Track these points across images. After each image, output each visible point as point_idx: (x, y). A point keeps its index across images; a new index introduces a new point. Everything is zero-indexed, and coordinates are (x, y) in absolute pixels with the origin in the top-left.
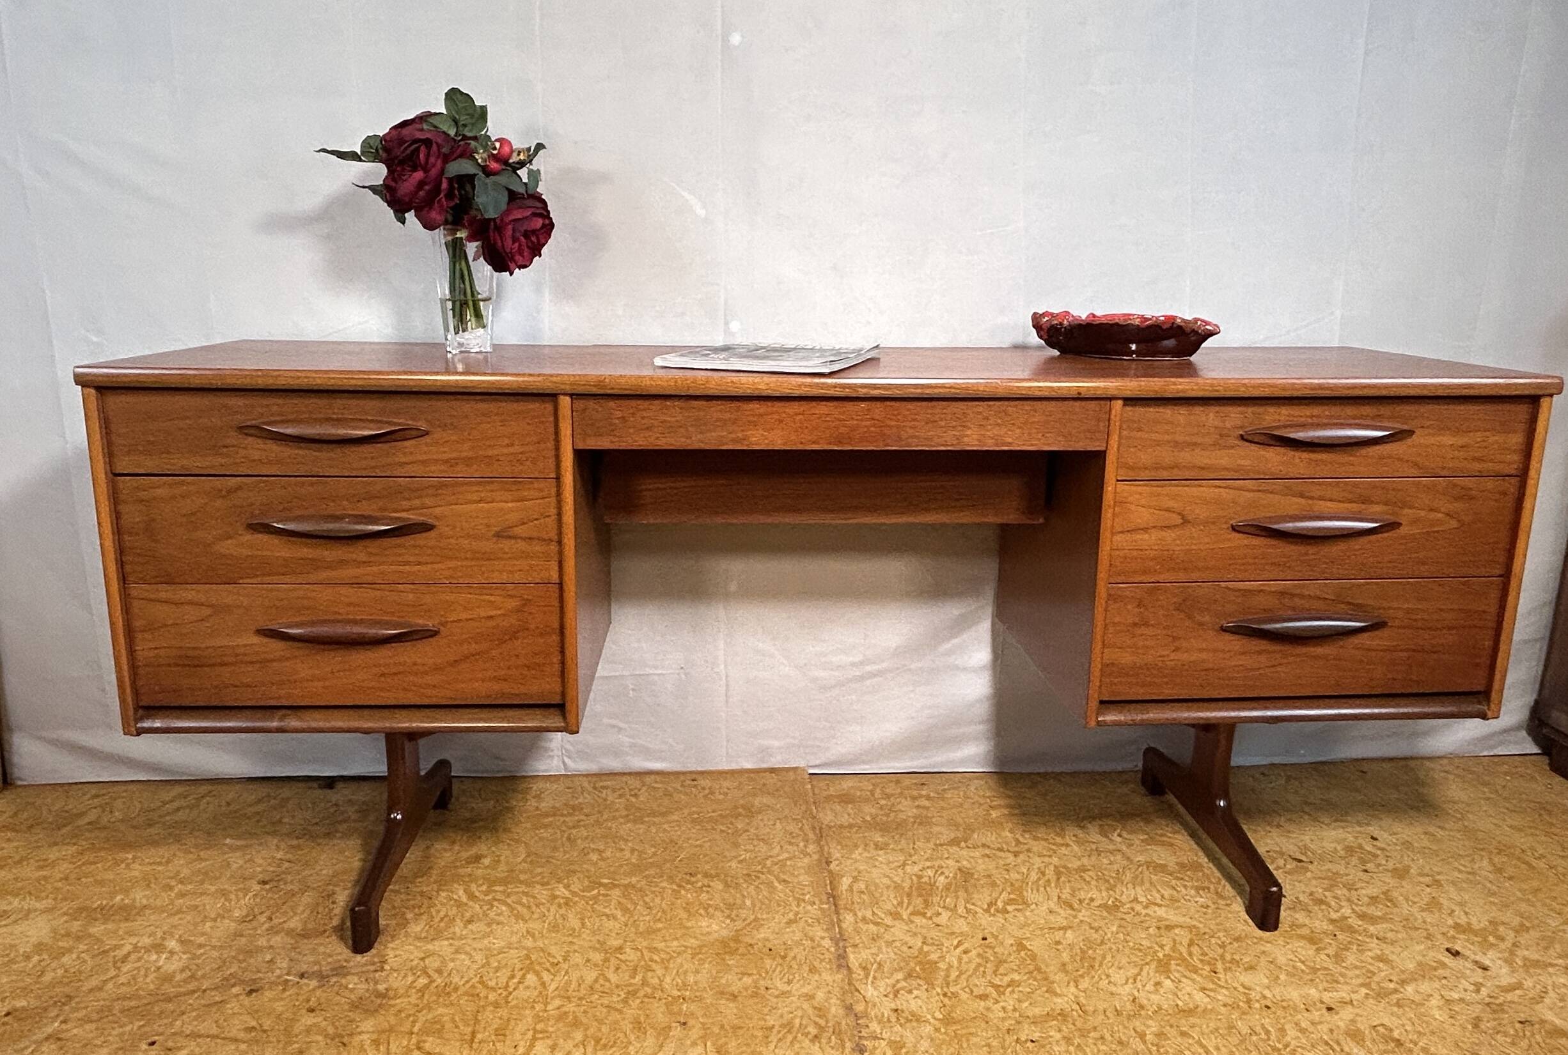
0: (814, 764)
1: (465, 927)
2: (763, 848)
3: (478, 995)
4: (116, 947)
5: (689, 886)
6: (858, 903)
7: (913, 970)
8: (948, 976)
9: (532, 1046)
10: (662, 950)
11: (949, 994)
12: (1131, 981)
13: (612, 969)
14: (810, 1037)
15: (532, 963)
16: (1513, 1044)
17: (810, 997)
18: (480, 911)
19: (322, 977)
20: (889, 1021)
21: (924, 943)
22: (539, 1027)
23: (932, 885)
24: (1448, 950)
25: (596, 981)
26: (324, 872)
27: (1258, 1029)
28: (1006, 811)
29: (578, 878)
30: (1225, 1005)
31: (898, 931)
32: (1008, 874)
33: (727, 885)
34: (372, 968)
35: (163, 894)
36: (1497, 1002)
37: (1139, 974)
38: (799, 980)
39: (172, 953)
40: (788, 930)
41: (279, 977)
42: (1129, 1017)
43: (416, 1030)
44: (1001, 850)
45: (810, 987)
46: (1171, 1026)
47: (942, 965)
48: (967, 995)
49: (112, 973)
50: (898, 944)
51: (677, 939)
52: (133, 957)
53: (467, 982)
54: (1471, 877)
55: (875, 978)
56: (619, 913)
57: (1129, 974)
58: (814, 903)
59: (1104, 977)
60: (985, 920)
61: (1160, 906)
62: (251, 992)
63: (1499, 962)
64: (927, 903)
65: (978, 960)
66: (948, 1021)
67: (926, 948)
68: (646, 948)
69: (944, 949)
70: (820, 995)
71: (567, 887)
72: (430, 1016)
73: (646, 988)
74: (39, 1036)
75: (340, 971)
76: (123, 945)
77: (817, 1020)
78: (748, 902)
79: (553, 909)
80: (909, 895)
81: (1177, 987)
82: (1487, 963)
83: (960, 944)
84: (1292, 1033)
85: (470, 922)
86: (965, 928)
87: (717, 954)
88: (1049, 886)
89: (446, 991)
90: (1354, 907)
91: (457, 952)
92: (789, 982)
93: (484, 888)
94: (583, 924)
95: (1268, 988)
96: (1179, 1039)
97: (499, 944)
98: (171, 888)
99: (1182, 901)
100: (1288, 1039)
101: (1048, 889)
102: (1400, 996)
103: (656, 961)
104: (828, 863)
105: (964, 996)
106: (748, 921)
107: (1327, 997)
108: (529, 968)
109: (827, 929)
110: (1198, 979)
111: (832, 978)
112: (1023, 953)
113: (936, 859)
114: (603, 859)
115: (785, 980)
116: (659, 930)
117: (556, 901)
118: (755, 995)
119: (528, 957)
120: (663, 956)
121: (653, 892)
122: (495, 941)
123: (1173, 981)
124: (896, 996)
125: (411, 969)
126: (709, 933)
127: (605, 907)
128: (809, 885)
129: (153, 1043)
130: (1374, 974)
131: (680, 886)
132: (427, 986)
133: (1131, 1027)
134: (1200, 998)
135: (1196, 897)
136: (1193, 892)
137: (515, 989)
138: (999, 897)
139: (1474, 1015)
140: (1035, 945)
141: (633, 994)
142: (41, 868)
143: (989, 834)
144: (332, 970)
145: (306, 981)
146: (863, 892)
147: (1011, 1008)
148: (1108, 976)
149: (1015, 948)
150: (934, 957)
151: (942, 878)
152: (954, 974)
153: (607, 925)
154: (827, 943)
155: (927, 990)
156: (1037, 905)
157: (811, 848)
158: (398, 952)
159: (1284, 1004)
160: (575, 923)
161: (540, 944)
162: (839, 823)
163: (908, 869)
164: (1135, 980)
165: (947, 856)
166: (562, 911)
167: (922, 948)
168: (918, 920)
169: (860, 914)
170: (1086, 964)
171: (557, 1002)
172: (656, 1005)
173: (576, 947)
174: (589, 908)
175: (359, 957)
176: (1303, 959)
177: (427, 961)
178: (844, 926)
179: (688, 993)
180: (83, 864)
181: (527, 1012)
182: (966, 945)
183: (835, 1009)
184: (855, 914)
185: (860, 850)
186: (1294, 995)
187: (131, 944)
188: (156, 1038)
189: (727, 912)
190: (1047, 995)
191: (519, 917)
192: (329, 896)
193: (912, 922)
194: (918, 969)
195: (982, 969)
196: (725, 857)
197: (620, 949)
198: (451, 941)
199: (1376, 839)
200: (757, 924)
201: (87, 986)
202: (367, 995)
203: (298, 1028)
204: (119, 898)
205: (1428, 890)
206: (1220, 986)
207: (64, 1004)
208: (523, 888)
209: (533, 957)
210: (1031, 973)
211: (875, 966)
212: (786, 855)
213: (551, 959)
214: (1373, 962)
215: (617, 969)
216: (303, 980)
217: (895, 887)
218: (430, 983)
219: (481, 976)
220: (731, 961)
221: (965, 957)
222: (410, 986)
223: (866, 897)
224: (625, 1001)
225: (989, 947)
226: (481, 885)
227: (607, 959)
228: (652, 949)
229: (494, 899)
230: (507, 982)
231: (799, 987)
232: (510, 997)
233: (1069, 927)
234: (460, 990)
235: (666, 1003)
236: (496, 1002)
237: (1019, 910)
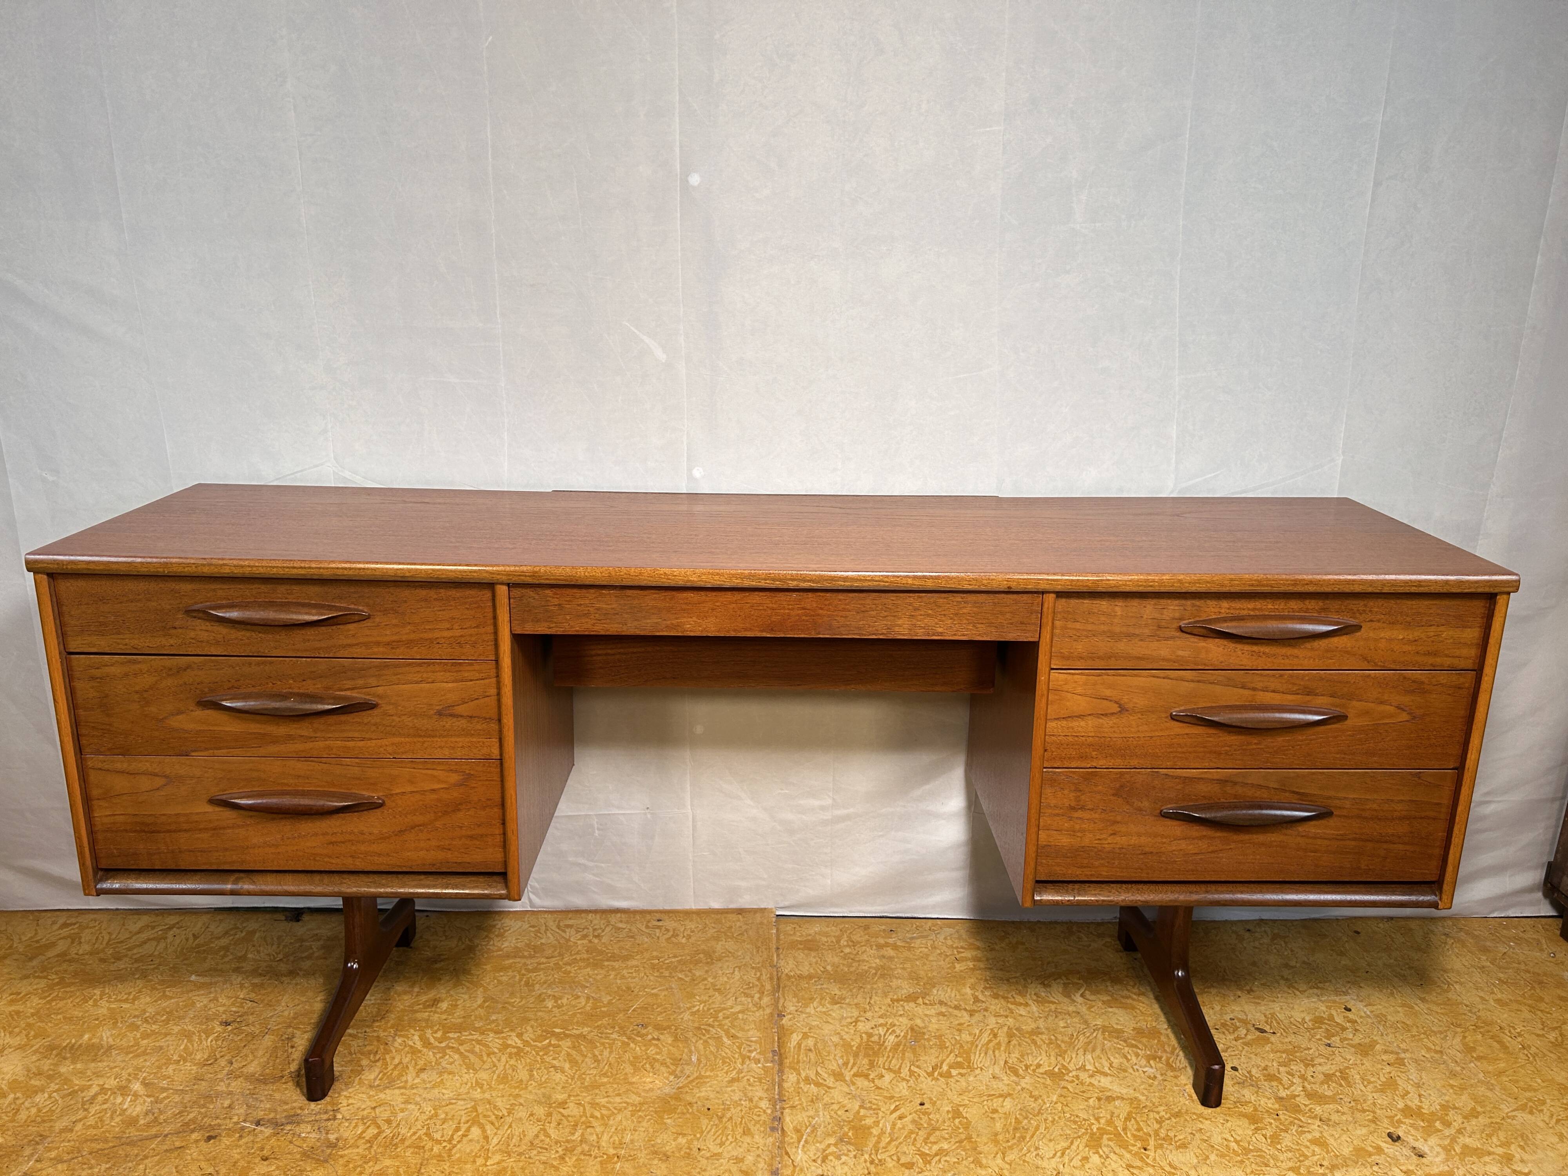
0: (782, 905)
1: (418, 1076)
2: (718, 997)
3: (423, 1147)
4: (84, 1089)
5: (640, 1039)
6: (804, 1062)
7: (846, 1134)
8: (878, 1142)
10: (604, 1106)
11: (877, 1161)
12: (1059, 1154)
13: (553, 1125)
15: (478, 1115)
17: (739, 1160)
18: (434, 1060)
19: (275, 1124)
21: (861, 1107)
23: (881, 1045)
24: (1390, 1135)
25: (537, 1136)
26: (286, 1013)
28: (971, 964)
29: (532, 1027)
31: (838, 1093)
32: (960, 1035)
33: (676, 1039)
34: (325, 1117)
35: (128, 1033)
37: (1069, 1148)
38: (731, 1143)
39: (136, 1096)
40: (729, 1089)
41: (236, 1123)
44: (957, 1008)
45: (741, 1150)
47: (875, 1131)
48: (894, 1163)
49: (81, 1115)
50: (835, 1107)
51: (619, 1095)
52: (100, 1099)
53: (415, 1133)
54: (1437, 1056)
55: (806, 1142)
56: (567, 1066)
57: (1059, 1147)
58: (759, 1062)
59: (1032, 1149)
60: (926, 1083)
61: (1106, 1075)
62: (210, 1138)
63: (1439, 1149)
64: (872, 1065)
65: (911, 1127)
67: (862, 1112)
68: (589, 1103)
69: (881, 1114)
70: (750, 1159)
71: (520, 1036)
72: (377, 1167)
73: (584, 1145)
75: (294, 1119)
76: (91, 1086)
78: (694, 1058)
79: (503, 1059)
80: (856, 1055)
81: (1103, 1163)
82: (1425, 1149)
83: (896, 1109)
85: (423, 1070)
86: (905, 1092)
87: (656, 1112)
88: (999, 1049)
89: (392, 1143)
90: (1306, 1084)
91: (407, 1102)
92: (722, 1144)
93: (439, 1034)
94: (531, 1076)
95: (1195, 1168)
97: (448, 1094)
98: (137, 1028)
99: (1131, 1071)
101: (997, 1052)
103: (597, 1118)
104: (781, 1016)
105: (890, 1164)
106: (691, 1078)
108: (475, 1122)
109: (767, 1089)
110: (1128, 1156)
111: (762, 1140)
112: (957, 1121)
113: (889, 1017)
114: (559, 1007)
115: (718, 1141)
116: (604, 1084)
117: (508, 1050)
118: (688, 1156)
119: (475, 1109)
120: (605, 1112)
121: (603, 1044)
122: (444, 1091)
123: (1101, 1156)
124: (823, 1161)
125: (362, 1119)
126: (651, 1090)
127: (554, 1059)
128: (755, 1042)
130: (1306, 1157)
131: (629, 1038)
132: (376, 1137)
135: (1146, 1066)
136: (1143, 1062)
137: (459, 1142)
138: (944, 1060)
140: (972, 1113)
141: (570, 1150)
143: (949, 990)
144: (287, 1117)
145: (263, 1128)
146: (810, 1050)
148: (1037, 1149)
149: (950, 1116)
150: (869, 1121)
151: (892, 1038)
152: (886, 1139)
153: (554, 1078)
154: (764, 1104)
155: (855, 1157)
156: (981, 1069)
157: (766, 1000)
158: (351, 1101)
160: (523, 1075)
161: (487, 1096)
162: (798, 972)
163: (861, 1026)
164: (1063, 1154)
165: (902, 1012)
166: (512, 1062)
167: (858, 1112)
168: (861, 1082)
169: (803, 1075)
170: (1018, 1135)
171: (497, 1158)
172: (591, 1163)
173: (522, 1101)
174: (538, 1058)
175: (313, 1105)
176: (1238, 1138)
177: (377, 1110)
178: (785, 1085)
179: (623, 1152)
180: (53, 1000)
181: (468, 1166)
182: (902, 1110)
183: (761, 1174)
184: (799, 1074)
185: (815, 1004)
187: (98, 1086)
189: (673, 1067)
190: (972, 1166)
191: (470, 1067)
192: (288, 1040)
193: (854, 1084)
194: (850, 1134)
195: (913, 1136)
196: (679, 1008)
197: (563, 1104)
198: (403, 1091)
199: (1349, 1011)
200: (700, 1081)
201: (59, 1125)
202: (319, 1144)
204: (87, 1037)
205: (1388, 1069)
206: (1147, 1164)
207: (38, 1143)
208: (477, 1036)
209: (480, 1110)
210: (961, 1142)
211: (809, 1130)
212: (738, 1008)
213: (496, 1112)
214: (1308, 1144)
215: (559, 1124)
216: (259, 1128)
217: (843, 1046)
218: (379, 1134)
219: (428, 1129)
220: (669, 1121)
221: (899, 1124)
222: (360, 1137)
223: (812, 1056)
224: (562, 1158)
225: (925, 1113)
226: (436, 1032)
227: (550, 1114)
228: (594, 1105)
229: (448, 1047)
230: (452, 1135)
231: (730, 1150)
232: (454, 1151)
233: (1010, 1095)
234: (407, 1143)
235: (601, 1162)
236: (440, 1156)
237: (962, 1075)
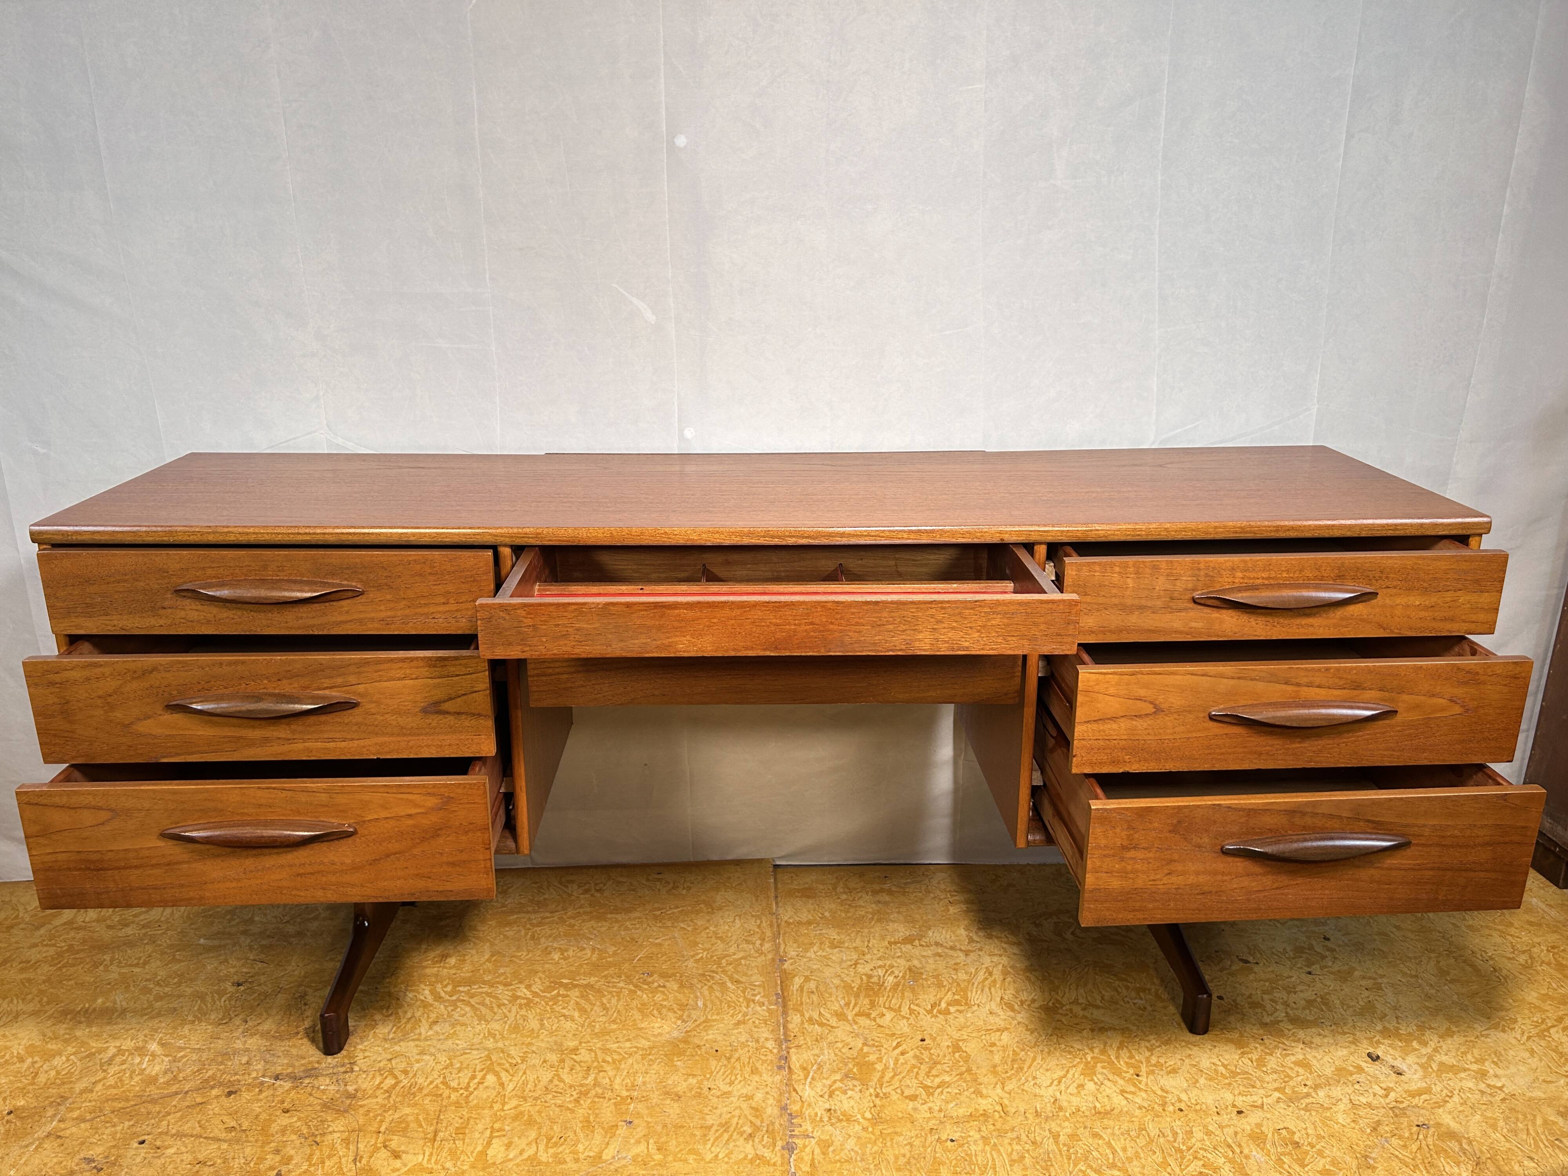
0: (779, 856)
1: (431, 1028)
2: (720, 945)
3: (441, 1095)
4: (100, 1051)
5: (646, 987)
6: (807, 1003)
7: (850, 1070)
8: (882, 1077)
9: (489, 1144)
10: (615, 1051)
11: (881, 1095)
12: (1056, 1083)
13: (567, 1070)
14: (745, 1136)
15: (492, 1064)
16: (1405, 1146)
17: (749, 1098)
18: (446, 1012)
19: (294, 1078)
20: (821, 1120)
21: (864, 1044)
22: (497, 1126)
23: (881, 985)
24: (1369, 1055)
25: (551, 1081)
26: (296, 973)
27: (1168, 1132)
28: (964, 907)
29: (540, 978)
30: (1140, 1108)
31: (842, 1032)
32: (956, 974)
33: (682, 986)
34: (342, 1069)
35: (142, 996)
36: (1401, 1106)
37: (1065, 1076)
38: (740, 1081)
39: (153, 1055)
40: (736, 1031)
41: (255, 1079)
42: (1047, 1119)
43: (382, 1129)
44: (952, 948)
45: (750, 1088)
46: (1085, 1128)
47: (879, 1067)
48: (898, 1096)
49: (101, 1075)
50: (839, 1045)
51: (629, 1040)
52: (118, 1059)
53: (432, 1082)
54: (1412, 980)
55: (813, 1078)
56: (576, 1014)
57: (1055, 1076)
58: (763, 1004)
59: (1030, 1079)
60: (926, 1021)
61: (1098, 1007)
62: (230, 1093)
63: (1416, 1067)
64: (873, 1004)
65: (914, 1062)
66: (876, 1121)
67: (866, 1049)
68: (600, 1049)
69: (883, 1051)
70: (759, 1096)
71: (528, 987)
72: (397, 1116)
73: (597, 1089)
74: (41, 1134)
75: (312, 1073)
76: (108, 1047)
77: (753, 1119)
78: (700, 1004)
79: (514, 1009)
80: (857, 996)
81: (1098, 1090)
82: (1403, 1067)
83: (898, 1045)
84: (1198, 1134)
85: (435, 1022)
86: (906, 1029)
87: (666, 1055)
88: (995, 986)
89: (410, 1093)
90: (1288, 1010)
91: (422, 1053)
92: (731, 1083)
93: (449, 988)
94: (542, 1025)
95: (1186, 1091)
96: (1090, 1140)
97: (462, 1044)
98: (150, 991)
99: (1122, 1003)
100: (1193, 1140)
101: (993, 989)
102: (1310, 1100)
103: (608, 1062)
104: (782, 961)
105: (895, 1097)
106: (698, 1022)
107: (1240, 1101)
108: (490, 1070)
109: (773, 1030)
110: (1121, 1082)
111: (771, 1079)
112: (957, 1055)
113: (888, 959)
114: (565, 959)
115: (728, 1080)
116: (613, 1031)
117: (518, 1002)
118: (699, 1095)
119: (489, 1058)
120: (616, 1057)
121: (611, 992)
122: (458, 1042)
123: (1096, 1083)
124: (830, 1096)
125: (379, 1070)
126: (660, 1034)
127: (564, 1008)
128: (759, 986)
129: (143, 1142)
130: (1291, 1078)
131: (636, 986)
132: (394, 1087)
133: (1047, 1128)
134: (1118, 1101)
135: (1136, 998)
136: (1133, 994)
137: (475, 1089)
138: (943, 998)
139: (1377, 1118)
140: (971, 1047)
141: (585, 1094)
142: (22, 970)
143: (944, 932)
144: (305, 1071)
145: (282, 1083)
146: (813, 992)
147: (937, 1108)
148: (1034, 1078)
149: (950, 1050)
150: (872, 1058)
151: (891, 979)
152: (889, 1075)
153: (565, 1026)
154: (770, 1044)
155: (861, 1091)
156: (979, 1005)
157: (767, 946)
158: (367, 1054)
159: (1198, 1107)
160: (534, 1024)
161: (500, 1045)
162: (797, 919)
163: (860, 969)
164: (1060, 1082)
165: (899, 954)
166: (523, 1012)
167: (862, 1050)
168: (863, 1021)
169: (807, 1016)
170: (1015, 1066)
171: (514, 1103)
172: (605, 1105)
173: (534, 1049)
174: (548, 1008)
175: (330, 1059)
176: (1226, 1063)
177: (393, 1062)
178: (790, 1026)
179: (636, 1093)
180: (64, 966)
181: (486, 1111)
182: (904, 1046)
183: (771, 1110)
184: (803, 1015)
185: (815, 948)
186: (1209, 1099)
187: (115, 1047)
188: (146, 1137)
189: (680, 1013)
190: (973, 1096)
191: (481, 1018)
192: (301, 997)
193: (856, 1023)
194: (855, 1070)
195: (916, 1070)
196: (683, 956)
197: (575, 1050)
198: (417, 1043)
199: (1328, 939)
200: (707, 1024)
201: (79, 1087)
202: (338, 1096)
203: (275, 1128)
204: (100, 1001)
205: (1366, 993)
206: (1140, 1089)
207: (59, 1104)
208: (486, 989)
209: (494, 1058)
210: (961, 1074)
211: (815, 1067)
212: (741, 954)
213: (510, 1060)
214: (1292, 1065)
215: (572, 1069)
216: (278, 1083)
217: (844, 987)
218: (396, 1084)
219: (445, 1078)
220: (679, 1063)
221: (902, 1059)
222: (378, 1087)
223: (815, 997)
224: (577, 1101)
225: (926, 1049)
226: (446, 986)
227: (562, 1061)
228: (605, 1050)
229: (459, 1000)
230: (468, 1083)
231: (739, 1089)
232: (471, 1098)
233: (1007, 1029)
234: (425, 1092)
235: (615, 1104)
236: (458, 1103)
237: (960, 1012)
